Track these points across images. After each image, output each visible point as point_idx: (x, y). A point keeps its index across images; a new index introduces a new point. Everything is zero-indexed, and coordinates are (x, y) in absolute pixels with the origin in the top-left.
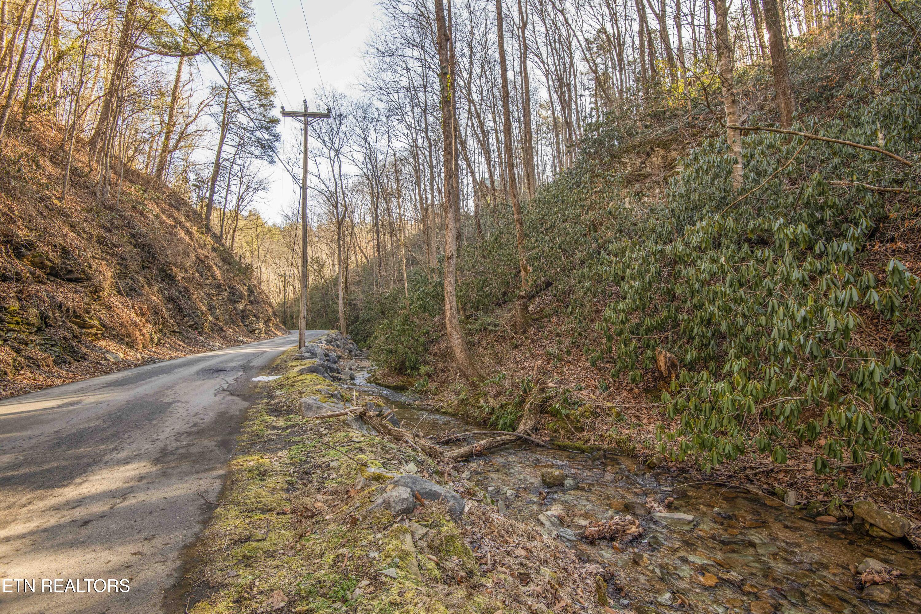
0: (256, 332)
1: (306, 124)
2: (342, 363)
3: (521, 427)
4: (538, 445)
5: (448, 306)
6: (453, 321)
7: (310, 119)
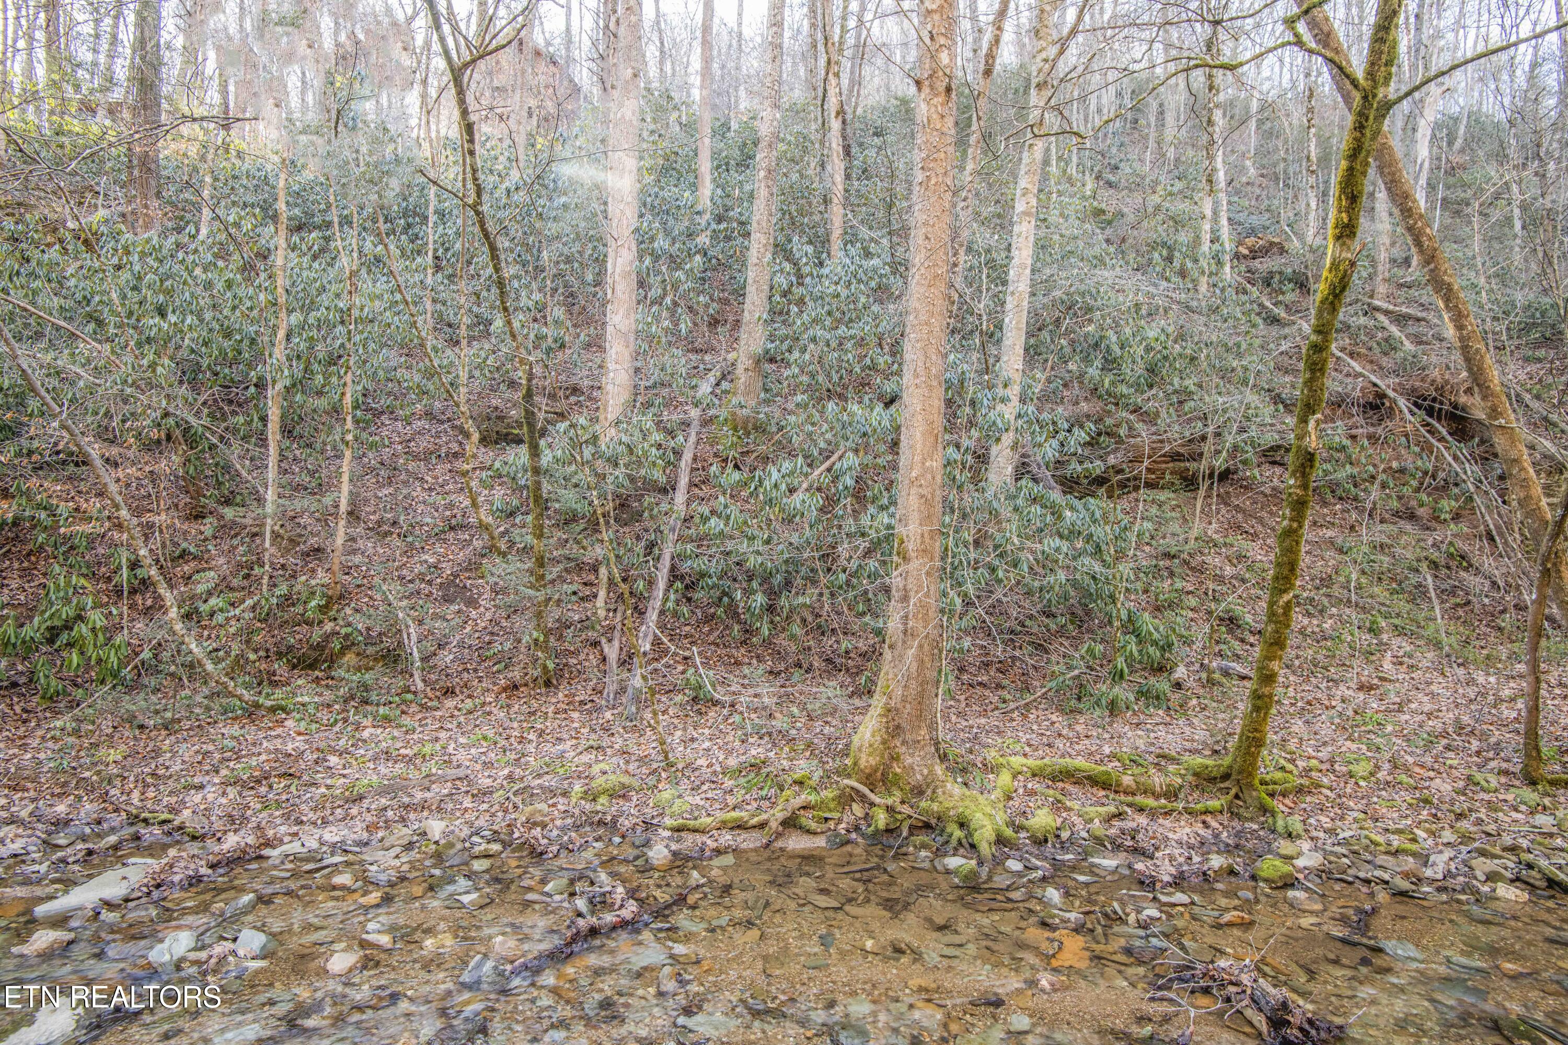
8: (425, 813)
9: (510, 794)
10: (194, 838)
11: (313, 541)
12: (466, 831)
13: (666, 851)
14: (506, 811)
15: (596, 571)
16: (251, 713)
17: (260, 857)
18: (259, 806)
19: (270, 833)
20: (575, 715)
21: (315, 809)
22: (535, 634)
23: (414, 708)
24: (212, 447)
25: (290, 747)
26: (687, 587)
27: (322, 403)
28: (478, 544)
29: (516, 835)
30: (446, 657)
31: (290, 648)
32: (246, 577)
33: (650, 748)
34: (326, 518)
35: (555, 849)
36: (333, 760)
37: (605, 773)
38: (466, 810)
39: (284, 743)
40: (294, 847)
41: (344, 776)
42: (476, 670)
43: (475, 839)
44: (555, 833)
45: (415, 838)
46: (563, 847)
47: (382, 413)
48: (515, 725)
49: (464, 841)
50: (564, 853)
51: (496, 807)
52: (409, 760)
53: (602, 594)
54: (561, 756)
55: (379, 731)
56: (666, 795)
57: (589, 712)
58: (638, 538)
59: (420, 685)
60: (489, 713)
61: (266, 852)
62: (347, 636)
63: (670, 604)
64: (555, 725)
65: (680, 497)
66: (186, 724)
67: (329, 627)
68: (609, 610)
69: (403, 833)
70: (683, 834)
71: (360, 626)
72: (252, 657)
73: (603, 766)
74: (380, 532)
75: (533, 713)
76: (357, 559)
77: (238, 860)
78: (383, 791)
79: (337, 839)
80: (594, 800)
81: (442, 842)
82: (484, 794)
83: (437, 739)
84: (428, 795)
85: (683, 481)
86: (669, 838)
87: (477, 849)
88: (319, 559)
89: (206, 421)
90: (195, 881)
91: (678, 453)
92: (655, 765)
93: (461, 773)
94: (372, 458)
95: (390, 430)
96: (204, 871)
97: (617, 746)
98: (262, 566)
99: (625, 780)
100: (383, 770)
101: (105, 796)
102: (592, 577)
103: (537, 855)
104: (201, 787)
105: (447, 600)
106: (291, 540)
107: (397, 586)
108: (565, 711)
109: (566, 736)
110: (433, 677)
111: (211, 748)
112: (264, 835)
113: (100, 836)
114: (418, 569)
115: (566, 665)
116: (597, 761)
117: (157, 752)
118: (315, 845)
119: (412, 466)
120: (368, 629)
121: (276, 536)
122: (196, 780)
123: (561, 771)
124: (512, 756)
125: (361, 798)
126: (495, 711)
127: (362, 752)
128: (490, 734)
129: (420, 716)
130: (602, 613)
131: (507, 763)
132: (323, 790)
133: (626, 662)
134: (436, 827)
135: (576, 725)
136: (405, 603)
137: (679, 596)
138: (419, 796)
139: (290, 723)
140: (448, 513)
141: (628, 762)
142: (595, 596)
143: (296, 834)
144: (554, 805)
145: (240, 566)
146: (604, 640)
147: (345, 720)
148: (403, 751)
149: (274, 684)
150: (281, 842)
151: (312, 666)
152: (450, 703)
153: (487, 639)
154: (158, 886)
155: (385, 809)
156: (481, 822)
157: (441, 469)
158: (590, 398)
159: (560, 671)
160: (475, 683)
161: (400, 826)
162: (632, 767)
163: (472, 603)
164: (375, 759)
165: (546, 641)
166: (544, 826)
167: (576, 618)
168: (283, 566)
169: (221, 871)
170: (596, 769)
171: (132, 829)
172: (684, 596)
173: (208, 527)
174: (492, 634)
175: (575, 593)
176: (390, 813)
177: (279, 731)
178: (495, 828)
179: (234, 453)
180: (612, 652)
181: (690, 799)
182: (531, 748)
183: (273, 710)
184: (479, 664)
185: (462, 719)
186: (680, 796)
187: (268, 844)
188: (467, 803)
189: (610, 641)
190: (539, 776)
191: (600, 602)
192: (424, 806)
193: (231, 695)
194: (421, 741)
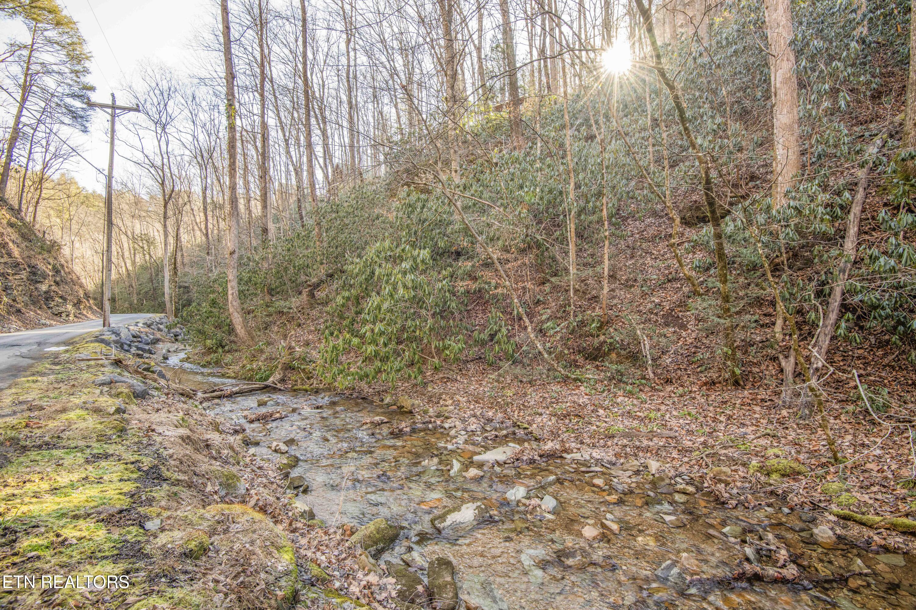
0: (64, 315)
1: (113, 116)
2: (160, 345)
3: (271, 379)
4: (280, 390)
5: (230, 292)
6: (234, 303)
7: (118, 111)
8: (649, 455)
9: (703, 456)
10: (536, 439)
11: (594, 292)
12: (672, 473)
13: (831, 533)
14: (700, 466)
15: (774, 305)
16: (565, 380)
17: (561, 457)
18: (565, 429)
19: (567, 445)
20: (757, 409)
21: (590, 437)
22: (725, 349)
23: (647, 389)
24: (547, 249)
25: (581, 401)
26: (859, 318)
27: (594, 218)
28: (686, 289)
29: (706, 485)
30: (667, 360)
31: (584, 348)
32: (564, 311)
33: (821, 446)
34: (599, 279)
35: (734, 502)
36: (601, 412)
37: (778, 456)
38: (674, 459)
39: (579, 399)
40: (577, 456)
41: (606, 422)
42: (686, 370)
43: (678, 479)
44: (735, 491)
45: (641, 468)
46: (740, 503)
47: (628, 218)
48: (711, 408)
49: (671, 478)
50: (740, 508)
51: (694, 462)
52: (642, 420)
53: (779, 322)
54: (744, 436)
55: (626, 399)
56: (835, 486)
57: (769, 408)
58: (810, 280)
59: (652, 375)
60: (694, 398)
61: (565, 455)
62: (611, 344)
63: (841, 331)
64: (741, 413)
65: (849, 244)
66: (538, 382)
67: (602, 338)
68: (785, 335)
69: (635, 463)
70: (849, 523)
71: (617, 339)
72: (566, 352)
73: (776, 451)
74: (628, 285)
75: (725, 403)
76: (615, 301)
77: (551, 456)
78: (625, 435)
79: (599, 457)
80: (768, 474)
81: (657, 475)
82: (686, 451)
83: (659, 410)
84: (651, 443)
85: (853, 230)
86: (834, 522)
87: (679, 487)
88: (596, 302)
89: (544, 237)
90: (532, 461)
91: (846, 208)
92: (824, 460)
93: (672, 434)
94: (622, 245)
95: (632, 226)
96: (536, 457)
97: (790, 438)
98: (570, 306)
99: (794, 465)
100: (626, 422)
101: (505, 412)
102: (770, 310)
103: (722, 504)
104: (541, 414)
105: (667, 325)
106: (583, 292)
107: (637, 317)
108: (749, 405)
109: (748, 423)
110: (659, 371)
111: (547, 396)
112: (564, 446)
113: (501, 429)
114: (650, 306)
115: (750, 372)
116: (772, 446)
117: (525, 395)
118: (588, 458)
119: (644, 245)
120: (622, 340)
121: (576, 291)
122: (540, 411)
123: (743, 448)
124: (707, 430)
125: (613, 437)
126: (698, 397)
127: (616, 410)
128: (694, 412)
129: (650, 394)
130: (779, 336)
131: (703, 434)
132: (595, 427)
133: (798, 375)
134: (654, 465)
135: (757, 416)
136: (642, 326)
137: (851, 324)
138: (645, 443)
139: (582, 388)
140: (667, 272)
141: (798, 452)
142: (774, 324)
143: (579, 449)
144: (736, 471)
145: (561, 306)
146: (781, 357)
147: (609, 390)
148: (638, 413)
149: (577, 367)
150: (572, 452)
151: (595, 359)
152: (669, 388)
153: (693, 350)
154: (517, 460)
155: (626, 446)
156: (683, 469)
157: (662, 246)
158: (765, 181)
159: (745, 376)
160: (685, 378)
161: (633, 458)
162: (801, 457)
163: (683, 327)
164: (622, 415)
165: (734, 354)
166: (727, 484)
167: (758, 339)
168: (580, 307)
169: (544, 459)
170: (771, 452)
171: (513, 429)
172: (856, 325)
173: (547, 288)
174: (696, 347)
175: (756, 321)
176: (628, 449)
177: (577, 391)
178: (692, 476)
179: (556, 251)
180: (788, 365)
181: (858, 495)
182: (722, 427)
183: (576, 380)
184: (688, 366)
185: (676, 399)
186: (848, 490)
187: (566, 451)
188: (675, 454)
189: (786, 357)
190: (725, 448)
191: (778, 328)
192: (647, 450)
193: (556, 370)
194: (649, 409)
